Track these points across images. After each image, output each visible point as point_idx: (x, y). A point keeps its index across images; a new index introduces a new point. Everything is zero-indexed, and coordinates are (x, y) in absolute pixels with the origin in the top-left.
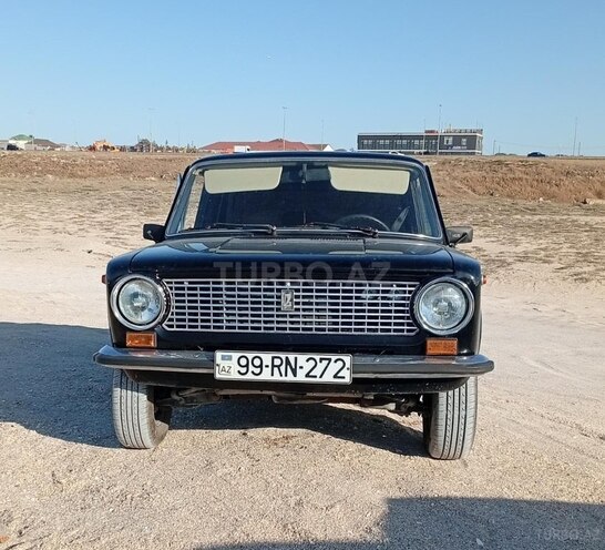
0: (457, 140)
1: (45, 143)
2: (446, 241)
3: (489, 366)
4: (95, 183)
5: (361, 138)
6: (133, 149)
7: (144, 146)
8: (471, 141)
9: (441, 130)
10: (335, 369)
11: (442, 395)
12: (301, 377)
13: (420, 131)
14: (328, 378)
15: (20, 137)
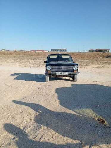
0: (64, 50)
1: (7, 50)
2: (73, 62)
3: (79, 73)
4: (15, 56)
5: (51, 50)
6: (20, 51)
7: (21, 51)
8: (65, 50)
9: (61, 49)
10: (67, 73)
11: (75, 76)
12: (64, 74)
13: (59, 49)
14: (66, 74)
15: (3, 49)
